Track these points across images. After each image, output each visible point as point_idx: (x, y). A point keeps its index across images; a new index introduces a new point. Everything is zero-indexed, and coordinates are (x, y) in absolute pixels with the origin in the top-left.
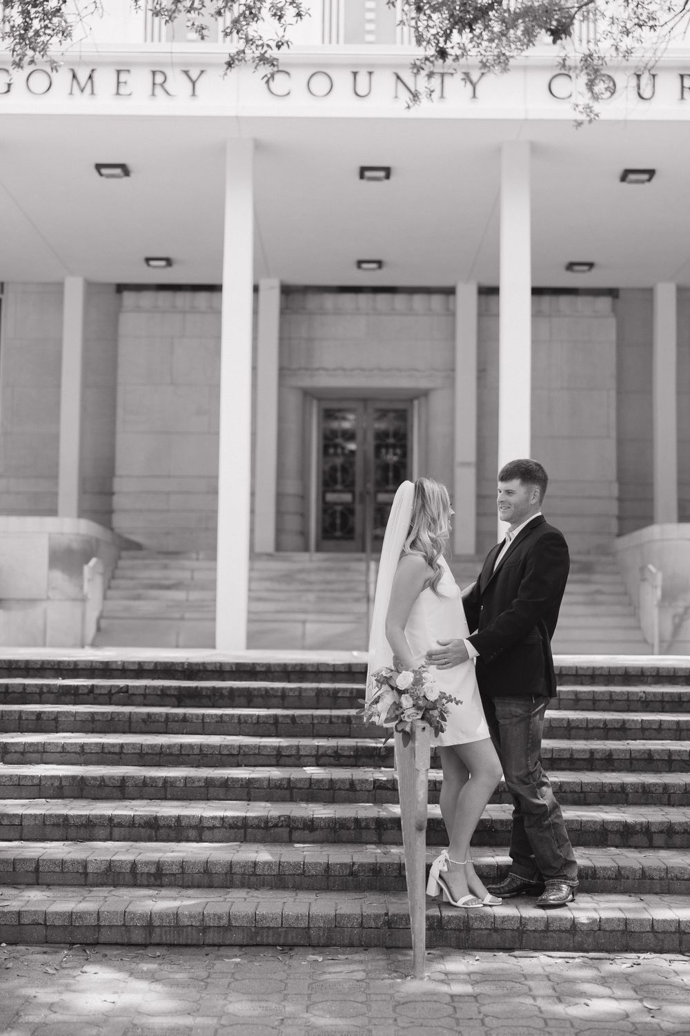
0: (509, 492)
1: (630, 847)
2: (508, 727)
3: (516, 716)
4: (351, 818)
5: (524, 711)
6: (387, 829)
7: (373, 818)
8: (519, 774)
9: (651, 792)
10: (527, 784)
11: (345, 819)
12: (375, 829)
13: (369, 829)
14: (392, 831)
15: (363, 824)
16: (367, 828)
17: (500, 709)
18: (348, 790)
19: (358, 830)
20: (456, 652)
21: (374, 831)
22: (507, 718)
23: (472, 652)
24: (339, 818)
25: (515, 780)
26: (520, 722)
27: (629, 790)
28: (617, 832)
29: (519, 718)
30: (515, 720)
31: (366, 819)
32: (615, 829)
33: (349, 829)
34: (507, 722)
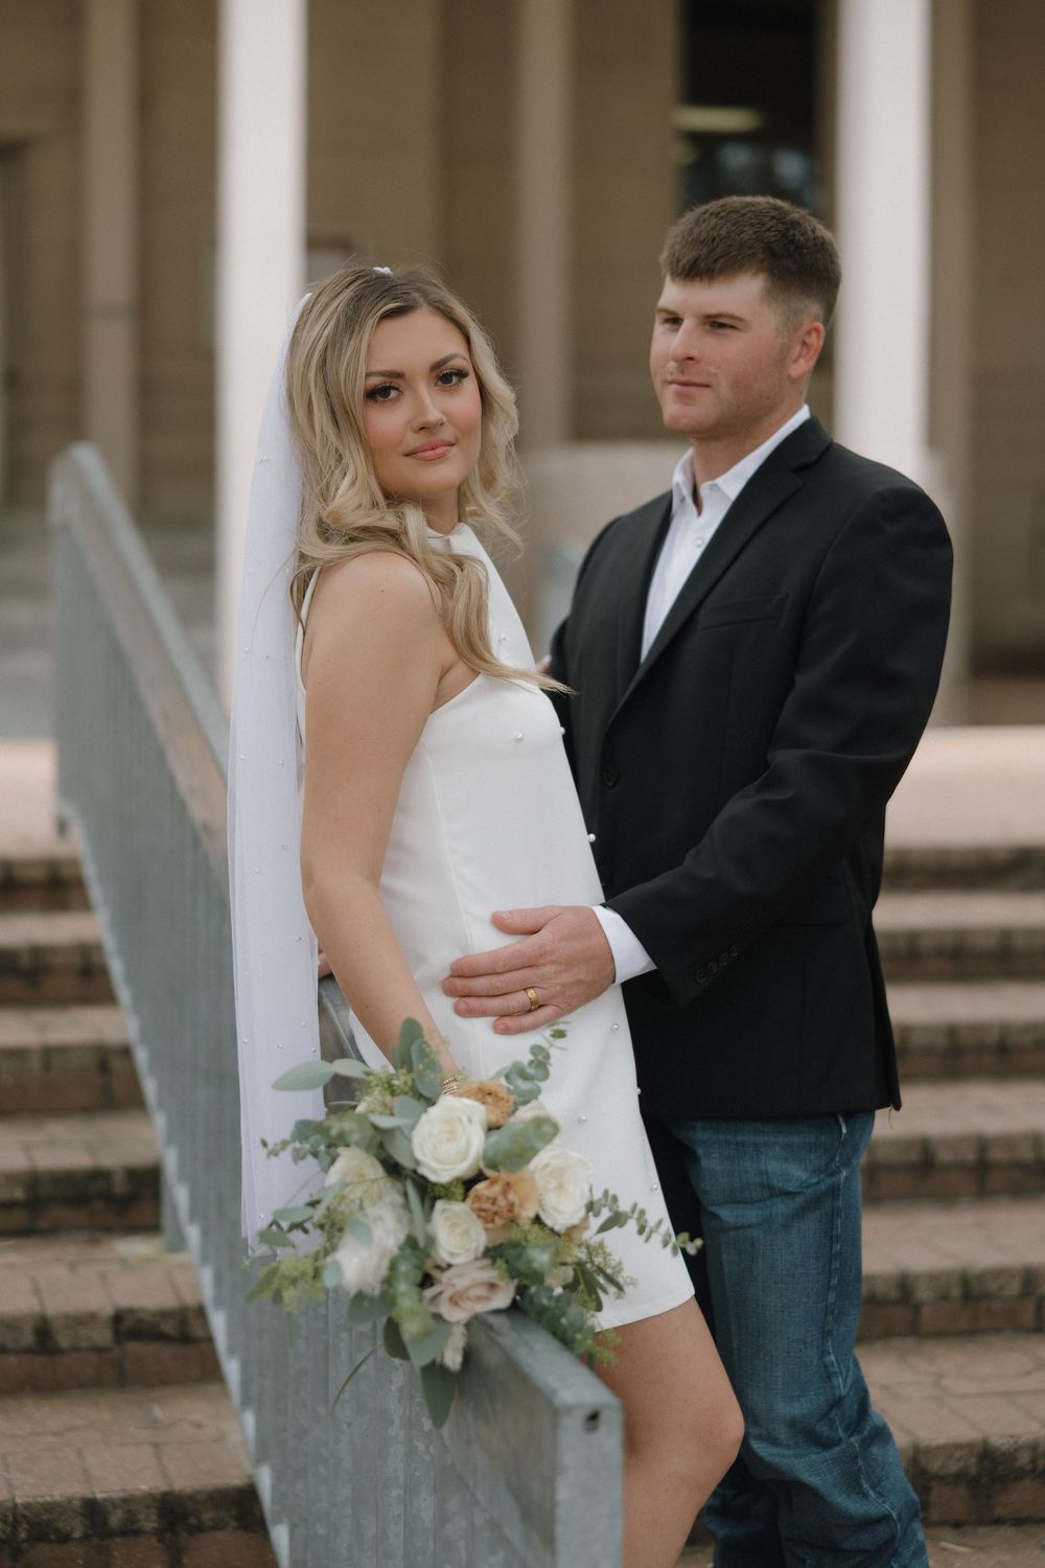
0: (716, 323)
1: (998, 1522)
2: (756, 1233)
3: (788, 1194)
4: (70, 1501)
5: (816, 1172)
6: (200, 1528)
7: (151, 1496)
8: (796, 1409)
9: (986, 1296)
10: (825, 1445)
11: (50, 1507)
12: (159, 1533)
13: (137, 1533)
14: (219, 1535)
15: (116, 1519)
16: (130, 1530)
17: (714, 1163)
18: (29, 1351)
19: (95, 1540)
20: (570, 963)
21: (154, 1540)
22: (753, 1202)
23: (629, 954)
24: (27, 1506)
25: (783, 1433)
26: (800, 1213)
27: (923, 1293)
28: (960, 1477)
29: (799, 1200)
30: (782, 1208)
31: (126, 1501)
32: (954, 1467)
33: (64, 1538)
34: (751, 1215)
